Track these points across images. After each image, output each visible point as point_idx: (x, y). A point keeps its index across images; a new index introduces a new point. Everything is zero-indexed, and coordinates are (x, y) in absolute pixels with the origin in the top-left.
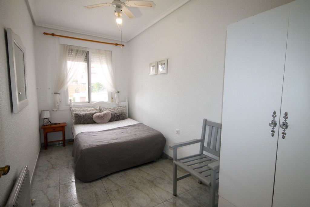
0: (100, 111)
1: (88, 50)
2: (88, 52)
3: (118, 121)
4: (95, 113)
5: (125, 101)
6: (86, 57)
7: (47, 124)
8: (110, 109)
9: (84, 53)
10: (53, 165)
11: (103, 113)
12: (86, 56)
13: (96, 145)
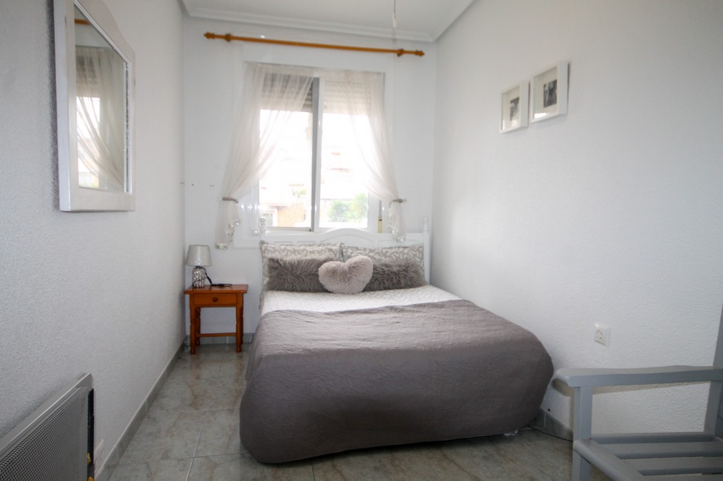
0: (342, 255)
1: (316, 75)
2: (317, 80)
3: (392, 291)
4: (325, 261)
5: (421, 231)
6: (310, 97)
7: (200, 284)
8: (371, 251)
9: (306, 82)
10: (195, 398)
11: (349, 262)
12: (308, 94)
13: (304, 350)
